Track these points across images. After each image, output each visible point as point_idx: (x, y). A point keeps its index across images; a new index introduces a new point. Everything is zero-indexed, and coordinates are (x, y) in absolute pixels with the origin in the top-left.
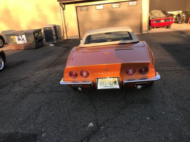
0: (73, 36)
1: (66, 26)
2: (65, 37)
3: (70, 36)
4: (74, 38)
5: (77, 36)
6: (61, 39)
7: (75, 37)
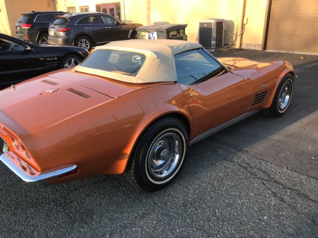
0: (252, 44)
1: (244, 23)
2: (237, 45)
3: (246, 44)
4: (252, 48)
5: (259, 45)
6: (228, 46)
7: (255, 46)
